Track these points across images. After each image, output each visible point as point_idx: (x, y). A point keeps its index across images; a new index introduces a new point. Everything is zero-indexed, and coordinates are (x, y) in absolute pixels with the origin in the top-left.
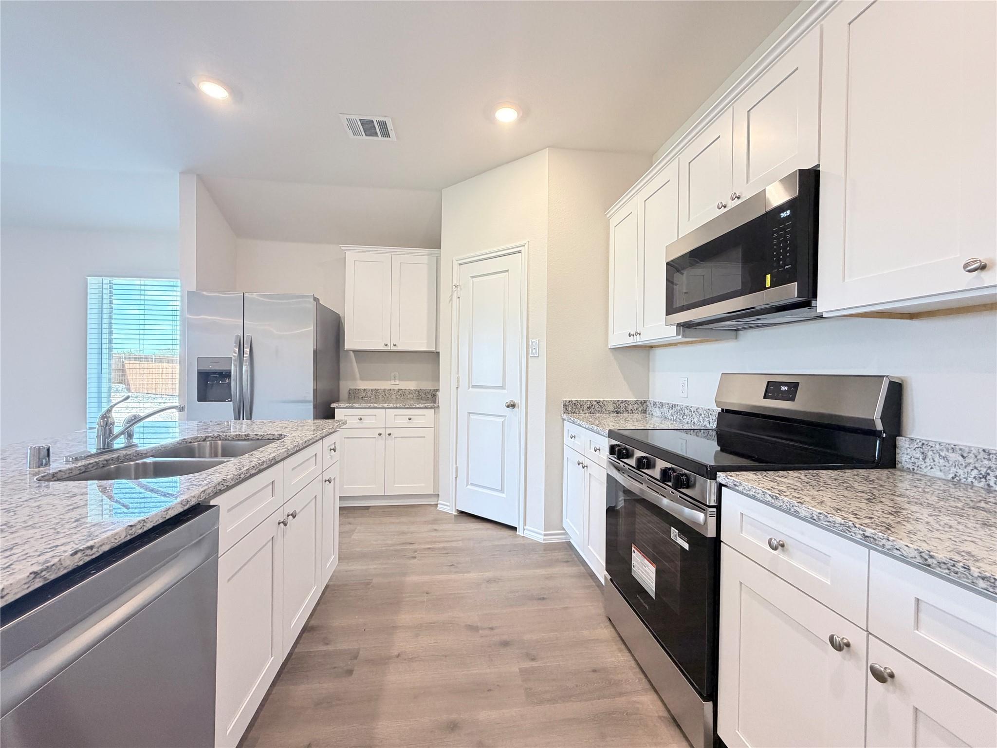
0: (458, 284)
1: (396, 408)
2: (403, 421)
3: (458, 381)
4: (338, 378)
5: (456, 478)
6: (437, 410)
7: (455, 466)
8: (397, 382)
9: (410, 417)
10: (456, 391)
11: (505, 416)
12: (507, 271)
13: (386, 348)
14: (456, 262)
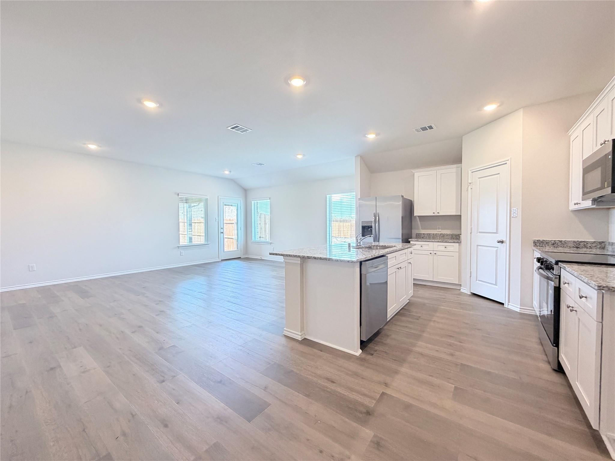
0: (471, 182)
1: (438, 242)
2: (443, 248)
3: (471, 230)
4: (411, 229)
5: (470, 277)
6: (460, 244)
7: (469, 271)
8: (440, 230)
9: (445, 246)
10: (470, 234)
11: (498, 247)
12: (499, 174)
13: (434, 215)
14: (470, 171)
